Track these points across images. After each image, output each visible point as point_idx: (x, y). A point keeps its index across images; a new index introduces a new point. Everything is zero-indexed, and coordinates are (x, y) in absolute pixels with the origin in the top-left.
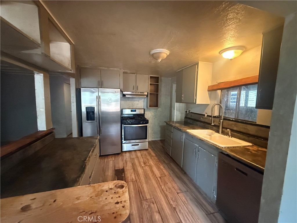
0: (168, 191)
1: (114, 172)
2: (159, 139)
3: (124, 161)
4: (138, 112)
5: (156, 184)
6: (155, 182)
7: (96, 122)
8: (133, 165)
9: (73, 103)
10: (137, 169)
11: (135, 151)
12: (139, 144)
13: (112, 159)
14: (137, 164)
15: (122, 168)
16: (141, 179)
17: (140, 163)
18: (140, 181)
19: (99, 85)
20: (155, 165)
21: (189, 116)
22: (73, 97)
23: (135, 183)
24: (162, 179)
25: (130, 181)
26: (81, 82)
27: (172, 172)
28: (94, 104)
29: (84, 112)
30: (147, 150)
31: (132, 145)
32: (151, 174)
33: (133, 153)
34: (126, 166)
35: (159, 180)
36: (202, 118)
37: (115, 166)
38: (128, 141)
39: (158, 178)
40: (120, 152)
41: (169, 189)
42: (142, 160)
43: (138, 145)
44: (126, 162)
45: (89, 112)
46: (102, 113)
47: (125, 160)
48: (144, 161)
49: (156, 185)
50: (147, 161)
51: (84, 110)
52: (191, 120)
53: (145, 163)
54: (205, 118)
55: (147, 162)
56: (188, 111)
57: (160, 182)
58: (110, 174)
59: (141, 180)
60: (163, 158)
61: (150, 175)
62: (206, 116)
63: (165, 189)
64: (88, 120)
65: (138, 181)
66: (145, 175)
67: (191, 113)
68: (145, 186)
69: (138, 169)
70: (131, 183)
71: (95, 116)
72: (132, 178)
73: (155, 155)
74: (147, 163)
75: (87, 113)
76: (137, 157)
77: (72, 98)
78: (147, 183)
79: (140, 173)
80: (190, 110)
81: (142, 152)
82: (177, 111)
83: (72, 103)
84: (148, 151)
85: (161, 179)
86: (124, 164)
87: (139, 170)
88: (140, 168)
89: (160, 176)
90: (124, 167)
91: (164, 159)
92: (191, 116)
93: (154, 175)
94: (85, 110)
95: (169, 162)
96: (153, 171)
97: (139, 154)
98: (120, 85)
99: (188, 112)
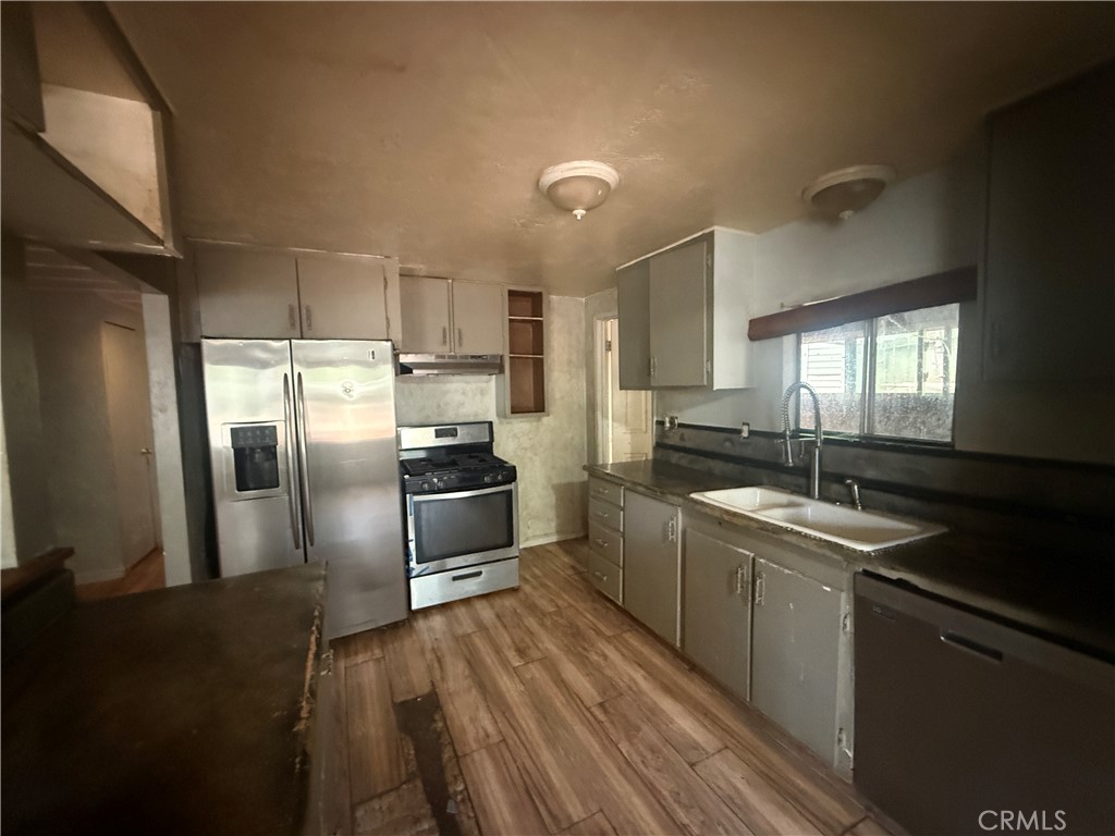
0: (653, 763)
1: (393, 717)
2: (554, 539)
3: (429, 656)
4: (463, 437)
5: (590, 737)
6: (588, 733)
7: (281, 496)
8: (474, 664)
9: (163, 410)
10: (496, 686)
11: (466, 601)
12: (483, 569)
13: (369, 654)
14: (488, 661)
15: (426, 689)
16: (521, 727)
17: (498, 651)
18: (519, 738)
19: (293, 325)
20: (568, 651)
21: (674, 440)
22: (159, 383)
23: (502, 756)
24: (612, 711)
25: (474, 747)
26: (199, 313)
27: (643, 672)
28: (272, 414)
29: (219, 452)
30: (514, 590)
31: (455, 579)
32: (561, 697)
33: (461, 612)
34: (443, 679)
35: (602, 717)
36: (728, 444)
37: (391, 686)
38: (432, 565)
39: (593, 709)
40: (405, 617)
41: (653, 750)
42: (505, 640)
43: (479, 574)
44: (439, 661)
45: (247, 452)
46: (314, 449)
47: (433, 649)
48: (514, 642)
49: (595, 747)
50: (527, 640)
51: (220, 440)
52: (682, 454)
53: (521, 652)
54: (742, 444)
55: (530, 643)
56: (667, 419)
57: (607, 725)
58: (373, 731)
59: (525, 733)
60: (589, 616)
61: (559, 700)
62: (745, 434)
63: (636, 759)
64: (242, 485)
65: (512, 738)
66: (536, 707)
67: (681, 425)
68: (546, 756)
69: (501, 684)
70: (483, 752)
71: (281, 466)
72: (482, 734)
73: (553, 609)
74: (529, 648)
75: (241, 454)
76: (482, 627)
77: (155, 391)
78: (552, 741)
79: (510, 701)
80: (675, 415)
81: (498, 602)
82: (615, 425)
83: (155, 411)
84: (521, 595)
85: (606, 711)
86: (430, 669)
87: (504, 689)
88: (505, 678)
89: (599, 700)
90: (433, 685)
91: (595, 621)
92: (682, 438)
93: (573, 699)
94: (230, 445)
95: (619, 632)
96: (563, 681)
97: (485, 612)
98: (388, 323)
99: (668, 425)
